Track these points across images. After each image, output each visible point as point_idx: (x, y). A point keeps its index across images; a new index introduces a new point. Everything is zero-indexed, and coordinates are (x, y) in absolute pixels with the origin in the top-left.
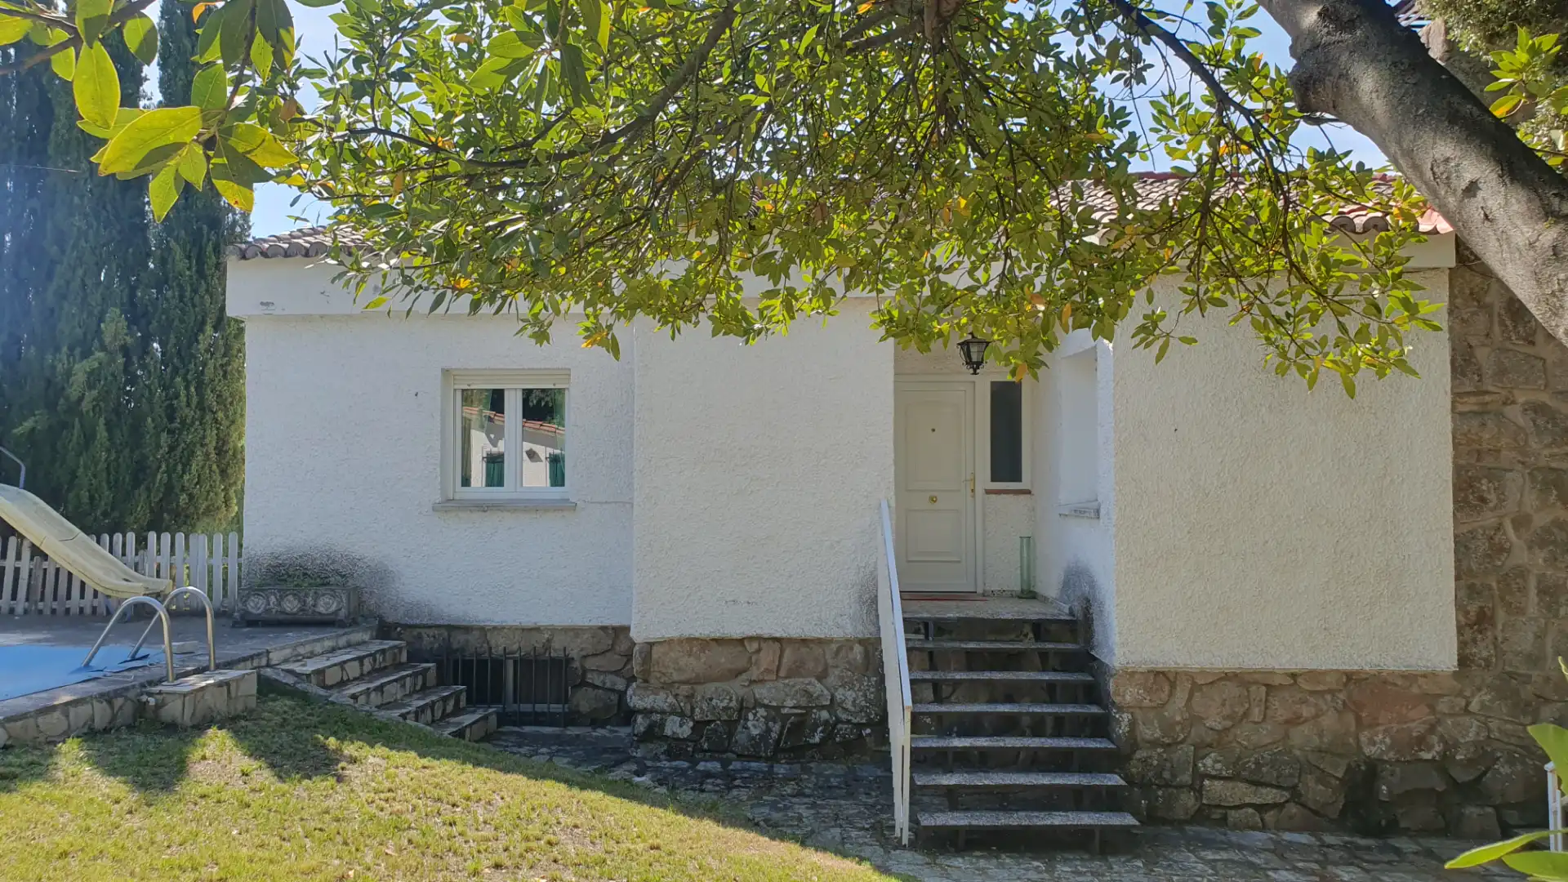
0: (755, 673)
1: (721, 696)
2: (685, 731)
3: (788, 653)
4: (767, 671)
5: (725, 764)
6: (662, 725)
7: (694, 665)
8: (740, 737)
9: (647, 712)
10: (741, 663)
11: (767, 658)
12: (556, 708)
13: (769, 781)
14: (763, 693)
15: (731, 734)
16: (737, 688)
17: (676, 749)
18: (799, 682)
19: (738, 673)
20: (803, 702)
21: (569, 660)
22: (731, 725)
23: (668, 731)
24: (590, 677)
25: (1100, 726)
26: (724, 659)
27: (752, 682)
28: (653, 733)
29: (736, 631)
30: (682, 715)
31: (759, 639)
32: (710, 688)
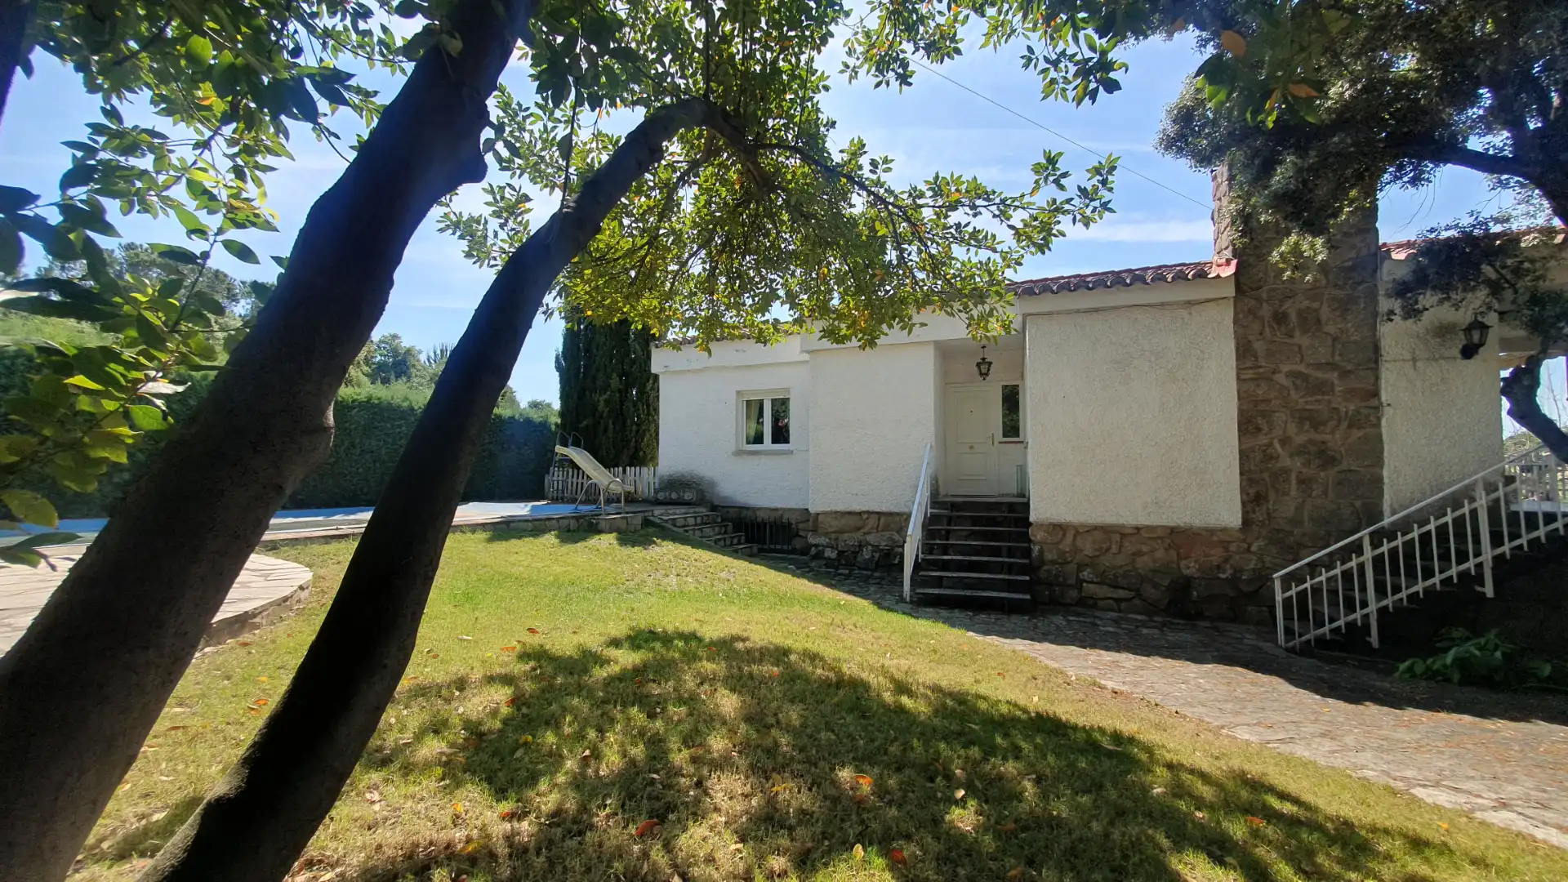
0: (866, 530)
1: (850, 540)
2: (834, 555)
3: (882, 520)
4: (872, 528)
5: (851, 570)
6: (823, 552)
7: (836, 524)
8: (859, 559)
9: (816, 546)
10: (859, 524)
11: (872, 522)
12: (785, 546)
13: (866, 579)
14: (869, 538)
15: (855, 558)
16: (858, 535)
17: (829, 563)
18: (887, 534)
19: (859, 529)
20: (890, 543)
21: (790, 524)
22: (855, 553)
23: (826, 555)
24: (798, 532)
25: (1027, 553)
26: (852, 522)
27: (865, 534)
28: (819, 556)
29: (857, 508)
30: (832, 547)
31: (868, 512)
32: (846, 536)
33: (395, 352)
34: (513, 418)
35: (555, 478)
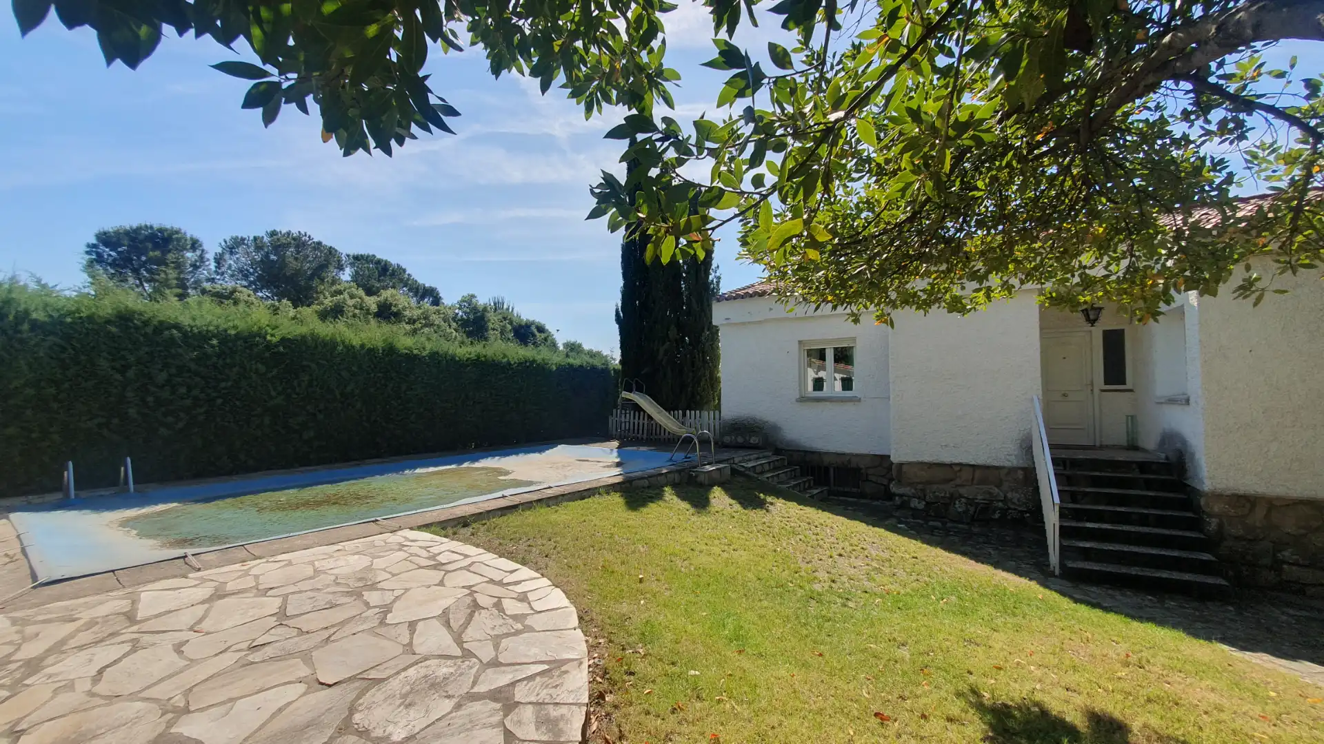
0: (959, 481)
1: (939, 491)
2: (921, 506)
3: (978, 473)
4: (966, 480)
5: (944, 524)
6: (909, 502)
7: (923, 475)
8: (952, 511)
9: (901, 496)
10: (950, 476)
11: (965, 474)
12: (855, 490)
14: (962, 491)
15: (947, 510)
16: (949, 487)
17: (915, 513)
18: (985, 487)
19: (949, 481)
20: (987, 496)
22: (947, 505)
23: (912, 505)
24: (870, 478)
26: (942, 473)
27: (957, 486)
28: (904, 505)
29: (947, 459)
30: (919, 498)
31: (960, 464)
32: (935, 487)
33: (475, 309)
34: (581, 366)
35: (618, 419)
